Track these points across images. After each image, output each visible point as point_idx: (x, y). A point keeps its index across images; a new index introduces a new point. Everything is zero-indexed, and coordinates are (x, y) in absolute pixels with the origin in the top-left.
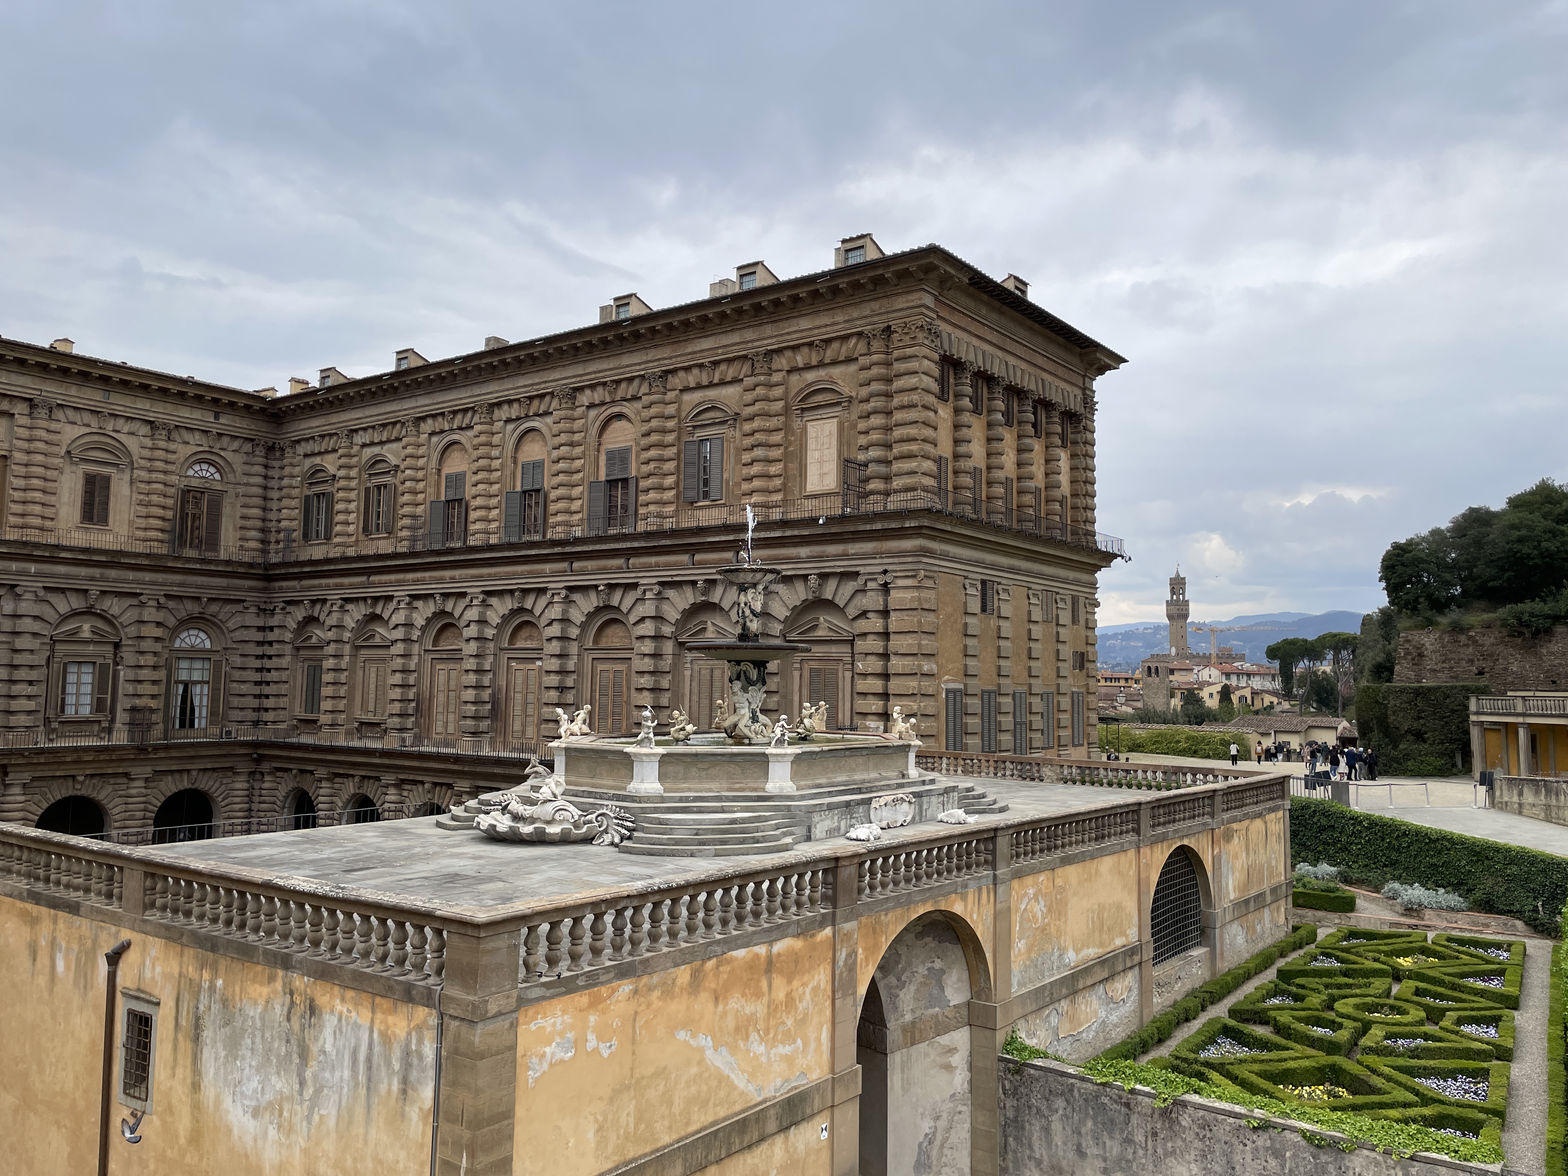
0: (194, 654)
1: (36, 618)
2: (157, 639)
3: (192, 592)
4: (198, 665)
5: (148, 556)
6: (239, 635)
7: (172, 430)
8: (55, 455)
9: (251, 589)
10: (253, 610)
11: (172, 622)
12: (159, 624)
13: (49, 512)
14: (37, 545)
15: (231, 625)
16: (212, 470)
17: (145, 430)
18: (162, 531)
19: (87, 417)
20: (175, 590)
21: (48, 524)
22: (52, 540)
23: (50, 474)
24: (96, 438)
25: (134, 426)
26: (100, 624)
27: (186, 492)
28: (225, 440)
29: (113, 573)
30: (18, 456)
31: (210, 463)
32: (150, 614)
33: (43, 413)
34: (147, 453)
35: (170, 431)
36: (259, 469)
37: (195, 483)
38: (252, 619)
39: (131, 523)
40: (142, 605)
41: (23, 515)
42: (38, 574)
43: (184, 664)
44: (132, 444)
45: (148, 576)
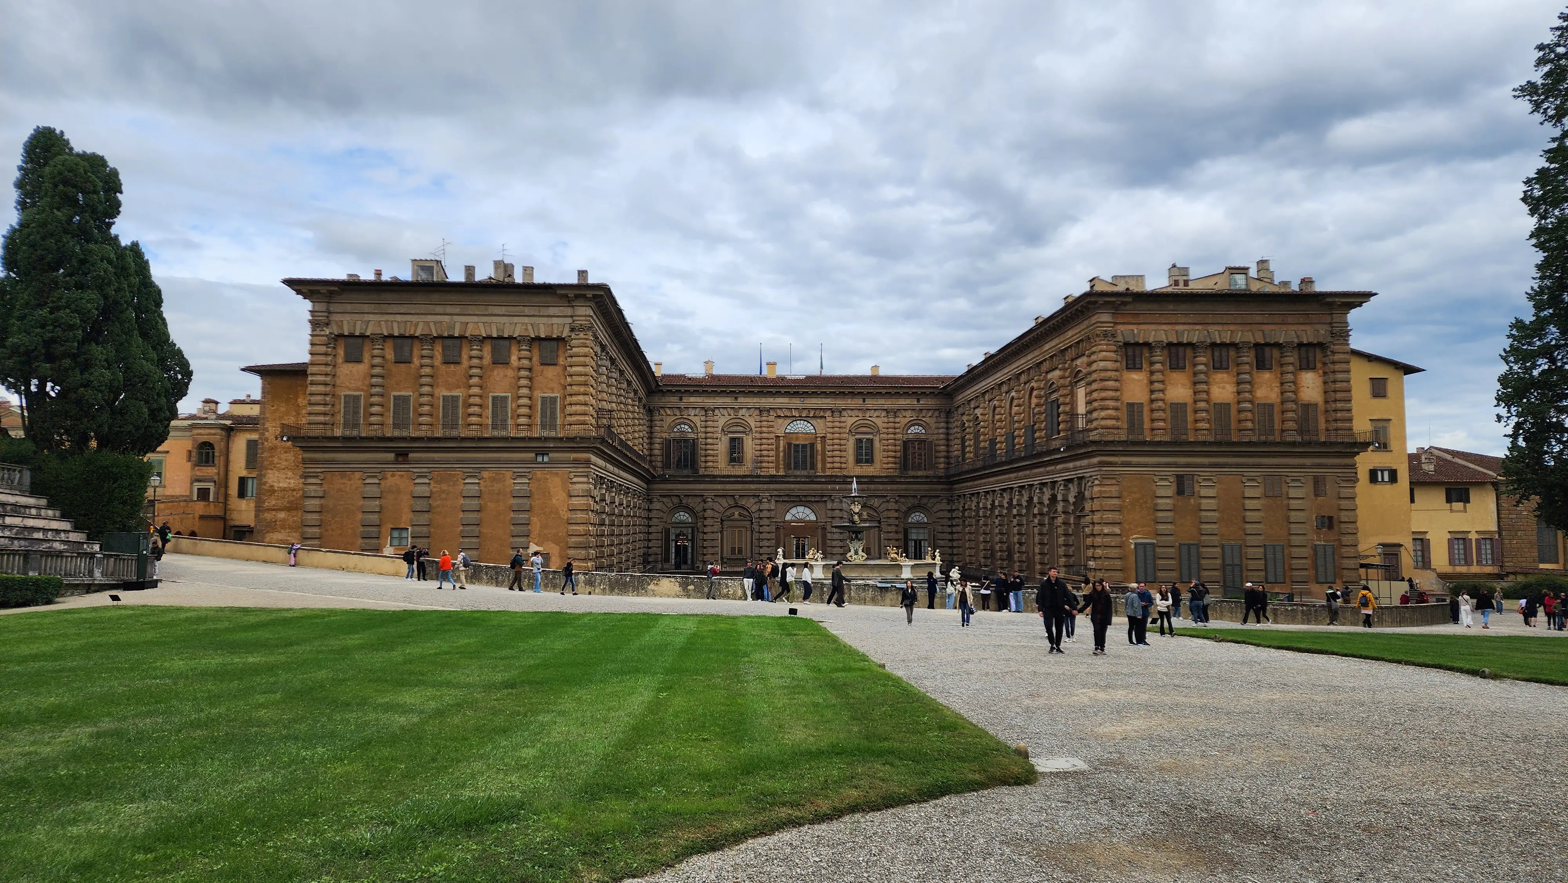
0: (919, 525)
1: (841, 510)
2: (897, 518)
3: (912, 493)
4: (922, 531)
5: (886, 477)
6: (940, 514)
7: (895, 412)
8: (845, 433)
9: (942, 490)
10: (945, 501)
11: (904, 508)
12: (897, 511)
13: (843, 460)
14: (837, 476)
15: (935, 509)
16: (920, 428)
17: (884, 414)
18: (895, 463)
19: (857, 413)
20: (903, 493)
21: (843, 466)
22: (846, 473)
23: (842, 442)
24: (862, 422)
25: (877, 413)
26: (872, 512)
27: (906, 444)
28: (924, 412)
29: (872, 486)
30: (828, 435)
31: (919, 425)
32: (892, 506)
33: (837, 414)
34: (885, 425)
35: (895, 413)
36: (943, 425)
37: (911, 437)
38: (944, 506)
39: (881, 460)
40: (888, 501)
41: (833, 463)
42: (840, 490)
43: (914, 531)
44: (879, 422)
45: (889, 487)
